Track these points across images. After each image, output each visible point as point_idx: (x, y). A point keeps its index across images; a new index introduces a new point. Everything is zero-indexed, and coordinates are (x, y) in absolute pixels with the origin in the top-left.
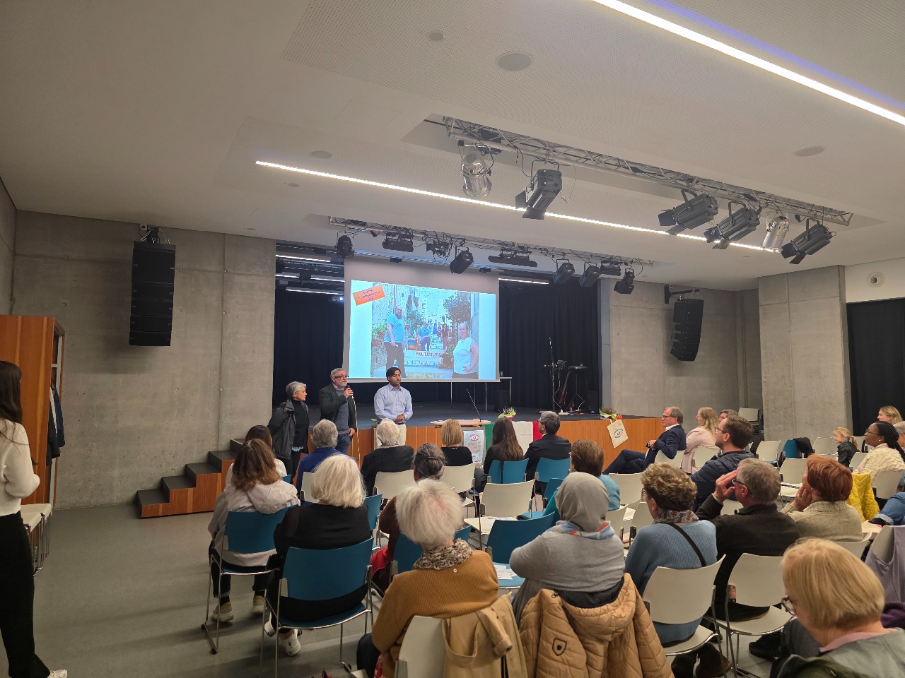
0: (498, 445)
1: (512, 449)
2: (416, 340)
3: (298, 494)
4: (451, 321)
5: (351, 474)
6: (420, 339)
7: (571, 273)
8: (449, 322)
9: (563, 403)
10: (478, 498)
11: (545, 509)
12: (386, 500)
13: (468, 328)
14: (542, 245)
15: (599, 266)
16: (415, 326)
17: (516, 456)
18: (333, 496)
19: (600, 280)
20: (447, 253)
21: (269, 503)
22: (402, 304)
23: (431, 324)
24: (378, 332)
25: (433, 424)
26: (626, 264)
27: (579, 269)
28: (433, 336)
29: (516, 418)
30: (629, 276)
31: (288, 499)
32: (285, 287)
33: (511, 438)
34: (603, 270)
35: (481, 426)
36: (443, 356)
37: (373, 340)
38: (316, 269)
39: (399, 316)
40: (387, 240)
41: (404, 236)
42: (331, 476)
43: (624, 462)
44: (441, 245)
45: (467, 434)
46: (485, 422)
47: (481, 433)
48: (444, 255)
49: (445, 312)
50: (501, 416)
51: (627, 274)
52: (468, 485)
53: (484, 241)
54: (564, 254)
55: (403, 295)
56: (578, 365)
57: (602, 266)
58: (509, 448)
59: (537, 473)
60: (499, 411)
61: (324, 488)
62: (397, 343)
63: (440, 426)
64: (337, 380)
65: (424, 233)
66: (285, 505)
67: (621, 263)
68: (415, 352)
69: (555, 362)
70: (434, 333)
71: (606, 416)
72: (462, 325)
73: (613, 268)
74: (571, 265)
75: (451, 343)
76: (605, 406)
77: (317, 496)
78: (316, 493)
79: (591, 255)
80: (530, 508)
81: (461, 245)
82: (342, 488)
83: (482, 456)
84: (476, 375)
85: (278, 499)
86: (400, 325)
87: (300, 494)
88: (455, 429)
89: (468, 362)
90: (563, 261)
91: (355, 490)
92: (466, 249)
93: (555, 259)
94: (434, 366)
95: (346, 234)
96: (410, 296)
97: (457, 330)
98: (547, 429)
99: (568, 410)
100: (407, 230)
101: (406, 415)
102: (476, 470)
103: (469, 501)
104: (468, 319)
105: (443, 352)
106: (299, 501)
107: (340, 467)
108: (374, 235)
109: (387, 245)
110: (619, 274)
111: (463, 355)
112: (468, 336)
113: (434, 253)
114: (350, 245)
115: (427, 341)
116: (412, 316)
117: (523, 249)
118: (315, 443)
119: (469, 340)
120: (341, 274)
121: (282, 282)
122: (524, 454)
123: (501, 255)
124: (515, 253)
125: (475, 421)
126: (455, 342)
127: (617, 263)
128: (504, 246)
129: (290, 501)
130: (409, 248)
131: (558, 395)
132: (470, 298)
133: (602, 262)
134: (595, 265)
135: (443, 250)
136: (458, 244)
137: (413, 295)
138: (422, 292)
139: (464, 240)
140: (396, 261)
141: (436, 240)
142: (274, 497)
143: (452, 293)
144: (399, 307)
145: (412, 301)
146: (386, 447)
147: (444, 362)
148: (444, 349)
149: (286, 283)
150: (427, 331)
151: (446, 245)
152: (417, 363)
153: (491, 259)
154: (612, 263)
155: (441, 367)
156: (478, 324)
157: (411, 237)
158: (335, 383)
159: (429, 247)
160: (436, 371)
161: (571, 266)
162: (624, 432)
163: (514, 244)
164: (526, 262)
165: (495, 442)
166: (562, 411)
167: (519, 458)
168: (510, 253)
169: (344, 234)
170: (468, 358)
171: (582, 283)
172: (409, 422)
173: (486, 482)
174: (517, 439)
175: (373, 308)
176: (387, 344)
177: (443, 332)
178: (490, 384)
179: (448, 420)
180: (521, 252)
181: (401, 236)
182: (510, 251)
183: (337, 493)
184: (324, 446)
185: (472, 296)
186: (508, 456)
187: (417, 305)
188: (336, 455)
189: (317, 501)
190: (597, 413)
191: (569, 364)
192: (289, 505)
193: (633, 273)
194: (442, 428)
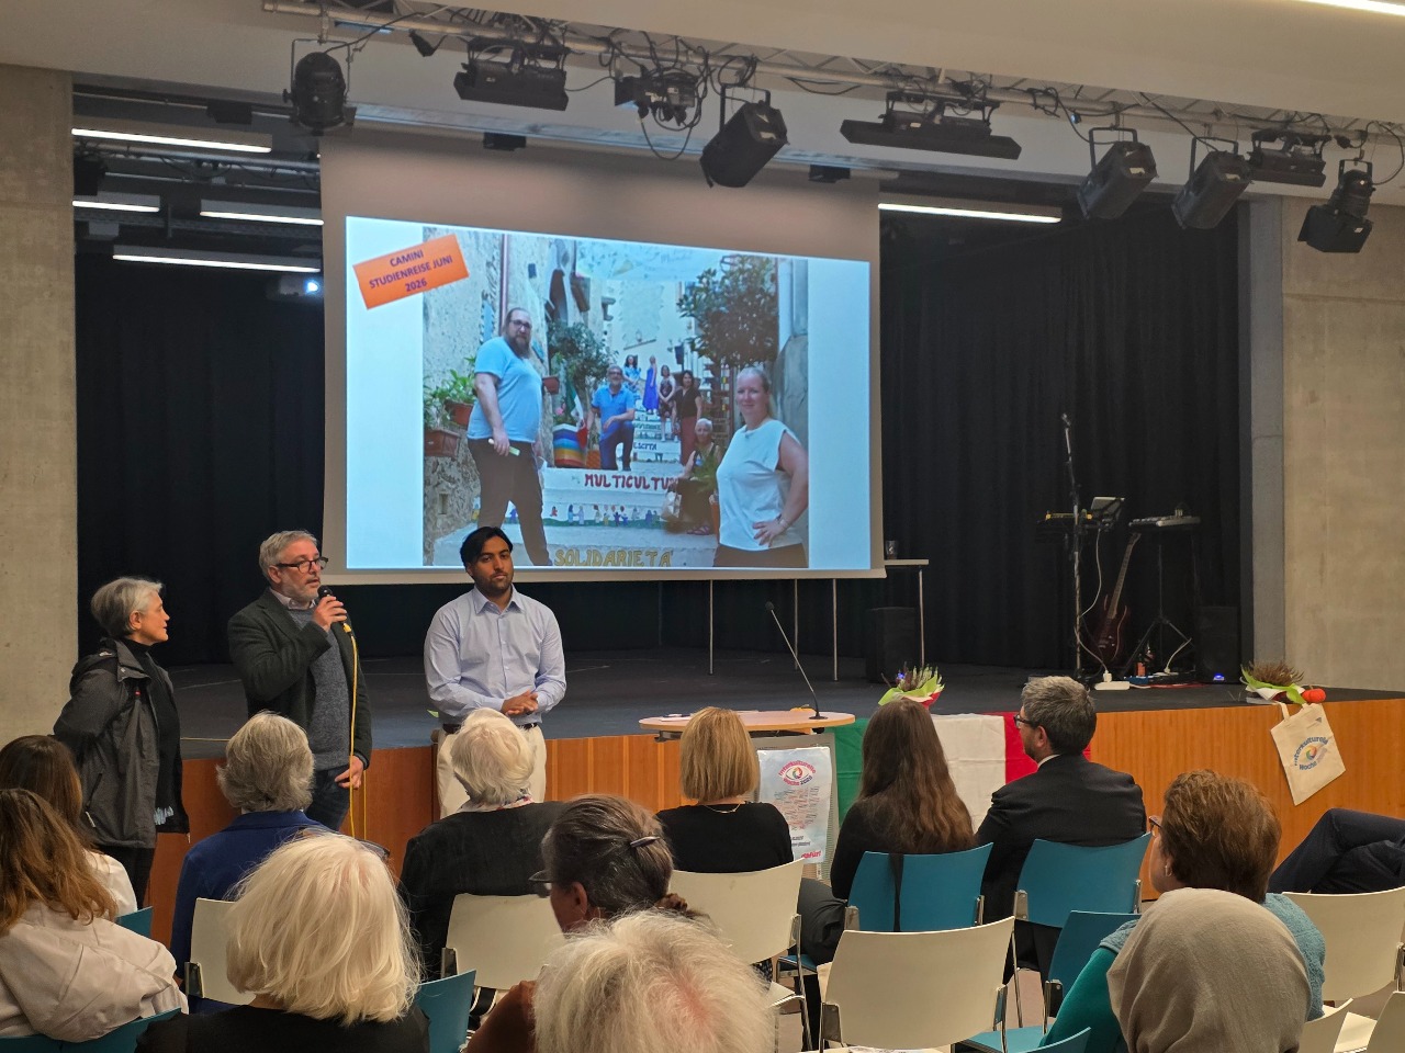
0: (882, 799)
1: (933, 812)
2: (583, 432)
3: (179, 974)
4: (709, 361)
5: (365, 908)
6: (599, 426)
7: (1143, 180)
8: (698, 366)
9: (1109, 650)
10: (812, 982)
11: (1052, 1021)
12: (488, 993)
13: (770, 386)
14: (1039, 75)
15: (1246, 149)
16: (577, 382)
17: (946, 836)
18: (305, 986)
19: (1246, 203)
20: (690, 112)
21: (78, 1004)
22: (532, 305)
23: (637, 372)
24: (448, 405)
25: (650, 728)
26: (1344, 143)
27: (1173, 164)
28: (643, 419)
29: (943, 704)
30: (1355, 186)
31: (145, 988)
32: (108, 246)
33: (931, 772)
34: (1261, 165)
35: (819, 731)
36: (680, 487)
37: (429, 433)
38: (219, 181)
39: (520, 346)
40: (471, 66)
41: (535, 51)
42: (296, 915)
43: (1333, 853)
44: (669, 82)
45: (768, 759)
46: (833, 718)
47: (821, 756)
48: (681, 119)
49: (684, 328)
50: (892, 696)
51: (1348, 179)
52: (779, 938)
53: (826, 64)
54: (1117, 109)
55: (532, 271)
56: (1169, 513)
57: (1257, 153)
58: (923, 807)
59: (1021, 896)
60: (880, 679)
61: (272, 957)
62: (514, 444)
63: (676, 735)
64: (286, 577)
65: (610, 39)
66: (132, 1009)
67: (1326, 139)
68: (583, 472)
69: (1086, 504)
70: (648, 405)
71: (1268, 692)
72: (748, 375)
73: (1298, 159)
74: (1145, 150)
75: (709, 440)
76: (1263, 657)
77: (249, 983)
78: (243, 974)
79: (1217, 113)
80: (1001, 1015)
81: (743, 83)
82: (336, 960)
83: (824, 839)
84: (798, 553)
85: (111, 990)
86: (524, 377)
87: (186, 975)
88: (726, 741)
89: (768, 507)
90: (1114, 136)
91: (381, 964)
92: (760, 97)
93: (1084, 128)
94: (650, 522)
95: (322, 49)
96: (558, 275)
97: (730, 394)
98: (1056, 741)
99: (1130, 674)
100: (543, 26)
101: (541, 698)
102: (807, 887)
103: (782, 993)
104: (769, 355)
105: (678, 472)
106: (184, 998)
107: (327, 884)
108: (426, 49)
109: (470, 84)
110: (1318, 181)
111: (753, 484)
112: (767, 413)
113: (643, 114)
114: (340, 86)
115: (623, 433)
116: (566, 344)
117: (969, 91)
118: (233, 796)
119: (774, 428)
120: (307, 195)
121: (97, 230)
122: (976, 829)
123: (890, 116)
124: (940, 108)
125: (801, 717)
126: (720, 437)
127: (1310, 140)
128: (896, 80)
129: (150, 997)
130: (552, 95)
131: (1093, 623)
132: (774, 278)
133: (1255, 137)
134: (1229, 148)
135: (675, 101)
136: (729, 76)
137: (567, 270)
138: (599, 258)
139: (752, 62)
140: (503, 145)
141: (651, 66)
142: (96, 984)
143: (712, 260)
144: (519, 316)
145: (565, 291)
146: (484, 808)
147: (684, 506)
148: (684, 461)
149: (112, 231)
150: (620, 399)
151: (687, 83)
152: (590, 515)
153: (854, 131)
154: (1292, 139)
155: (673, 526)
156: (803, 367)
157: (558, 53)
158: (279, 587)
159: (625, 90)
160: (657, 539)
161: (1143, 155)
162: (1332, 747)
163: (933, 75)
164: (978, 139)
165: (872, 788)
166: (1107, 676)
167: (958, 843)
168: (919, 108)
169: (315, 48)
170: (771, 492)
171: (1182, 213)
172: (552, 721)
173: (838, 926)
174: (953, 774)
175: (426, 315)
176: (481, 449)
177: (679, 402)
178: (847, 585)
179: (702, 714)
180: (963, 104)
181: (522, 52)
182: (919, 100)
183: (317, 975)
184: (264, 807)
185: (783, 270)
186: (918, 836)
187: (583, 306)
188: (310, 835)
189: (247, 999)
190: (1235, 680)
191: (1132, 508)
192: (148, 1013)
193: (1368, 176)
194: (682, 742)
